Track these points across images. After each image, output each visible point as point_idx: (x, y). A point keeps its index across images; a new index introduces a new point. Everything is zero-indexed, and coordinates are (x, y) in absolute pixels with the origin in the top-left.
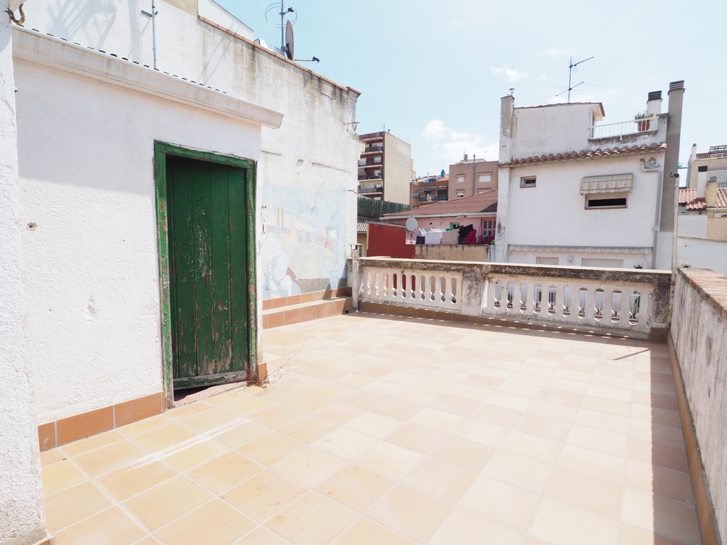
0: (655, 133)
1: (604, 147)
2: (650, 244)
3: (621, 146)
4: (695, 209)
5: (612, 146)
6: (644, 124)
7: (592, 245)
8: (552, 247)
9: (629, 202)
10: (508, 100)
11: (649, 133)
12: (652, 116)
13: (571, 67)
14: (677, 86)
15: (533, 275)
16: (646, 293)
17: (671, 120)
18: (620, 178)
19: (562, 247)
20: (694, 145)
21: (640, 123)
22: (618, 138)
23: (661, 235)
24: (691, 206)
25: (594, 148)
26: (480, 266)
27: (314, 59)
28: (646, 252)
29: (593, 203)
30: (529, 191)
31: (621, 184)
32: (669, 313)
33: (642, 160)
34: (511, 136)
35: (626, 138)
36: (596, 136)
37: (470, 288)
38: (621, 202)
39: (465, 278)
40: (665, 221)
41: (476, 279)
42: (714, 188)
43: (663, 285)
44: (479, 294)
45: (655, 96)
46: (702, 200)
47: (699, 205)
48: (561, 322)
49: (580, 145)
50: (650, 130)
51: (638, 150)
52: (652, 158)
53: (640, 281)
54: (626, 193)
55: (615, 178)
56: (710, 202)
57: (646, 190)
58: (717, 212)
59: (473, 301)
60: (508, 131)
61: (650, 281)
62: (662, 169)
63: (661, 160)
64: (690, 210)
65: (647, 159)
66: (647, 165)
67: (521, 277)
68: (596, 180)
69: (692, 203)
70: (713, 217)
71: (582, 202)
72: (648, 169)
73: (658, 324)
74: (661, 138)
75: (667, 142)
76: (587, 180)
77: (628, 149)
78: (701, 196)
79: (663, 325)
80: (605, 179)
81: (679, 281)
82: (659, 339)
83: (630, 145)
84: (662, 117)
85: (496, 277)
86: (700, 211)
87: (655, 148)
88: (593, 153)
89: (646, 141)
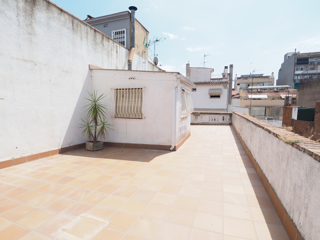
0: (227, 78)
1: (214, 81)
2: (226, 108)
3: (219, 81)
4: (237, 97)
5: (216, 81)
6: (224, 76)
7: (212, 108)
8: (201, 109)
9: (221, 97)
10: (188, 65)
11: (225, 78)
12: (226, 74)
13: (205, 56)
14: (231, 66)
15: (208, 114)
16: (228, 117)
17: (230, 75)
18: (218, 90)
19: (204, 109)
20: (236, 75)
21: (223, 75)
22: (218, 79)
23: (229, 105)
24: (235, 96)
25: (212, 81)
26: (198, 113)
27: (160, 65)
28: (225, 110)
29: (212, 97)
30: (194, 92)
31: (219, 92)
32: (232, 120)
33: (224, 85)
34: (189, 76)
35: (220, 79)
36: (212, 78)
37: (195, 117)
38: (219, 96)
39: (194, 115)
40: (229, 102)
41: (197, 115)
42: (241, 90)
43: (231, 115)
44: (197, 118)
45: (226, 67)
46: (238, 94)
47: (238, 96)
48: (214, 123)
49: (208, 80)
50: (225, 77)
51: (223, 83)
52: (226, 85)
53: (227, 114)
54: (220, 94)
55: (217, 90)
56: (241, 95)
57: (225, 93)
58: (242, 98)
59: (196, 120)
60: (188, 74)
61: (229, 114)
62: (228, 88)
63: (228, 86)
64: (235, 97)
65: (225, 85)
66: (225, 87)
67: (206, 115)
68: (213, 90)
69: (236, 95)
70: (241, 100)
71: (209, 96)
72: (225, 88)
73: (230, 122)
74: (228, 80)
75: (229, 81)
76: (210, 90)
77: (220, 82)
78: (238, 93)
79: (231, 122)
80: (215, 90)
81: (233, 114)
82: (231, 124)
83: (221, 81)
84: (228, 74)
85: (201, 115)
86: (238, 98)
87: (226, 82)
88: (212, 82)
89: (224, 80)
